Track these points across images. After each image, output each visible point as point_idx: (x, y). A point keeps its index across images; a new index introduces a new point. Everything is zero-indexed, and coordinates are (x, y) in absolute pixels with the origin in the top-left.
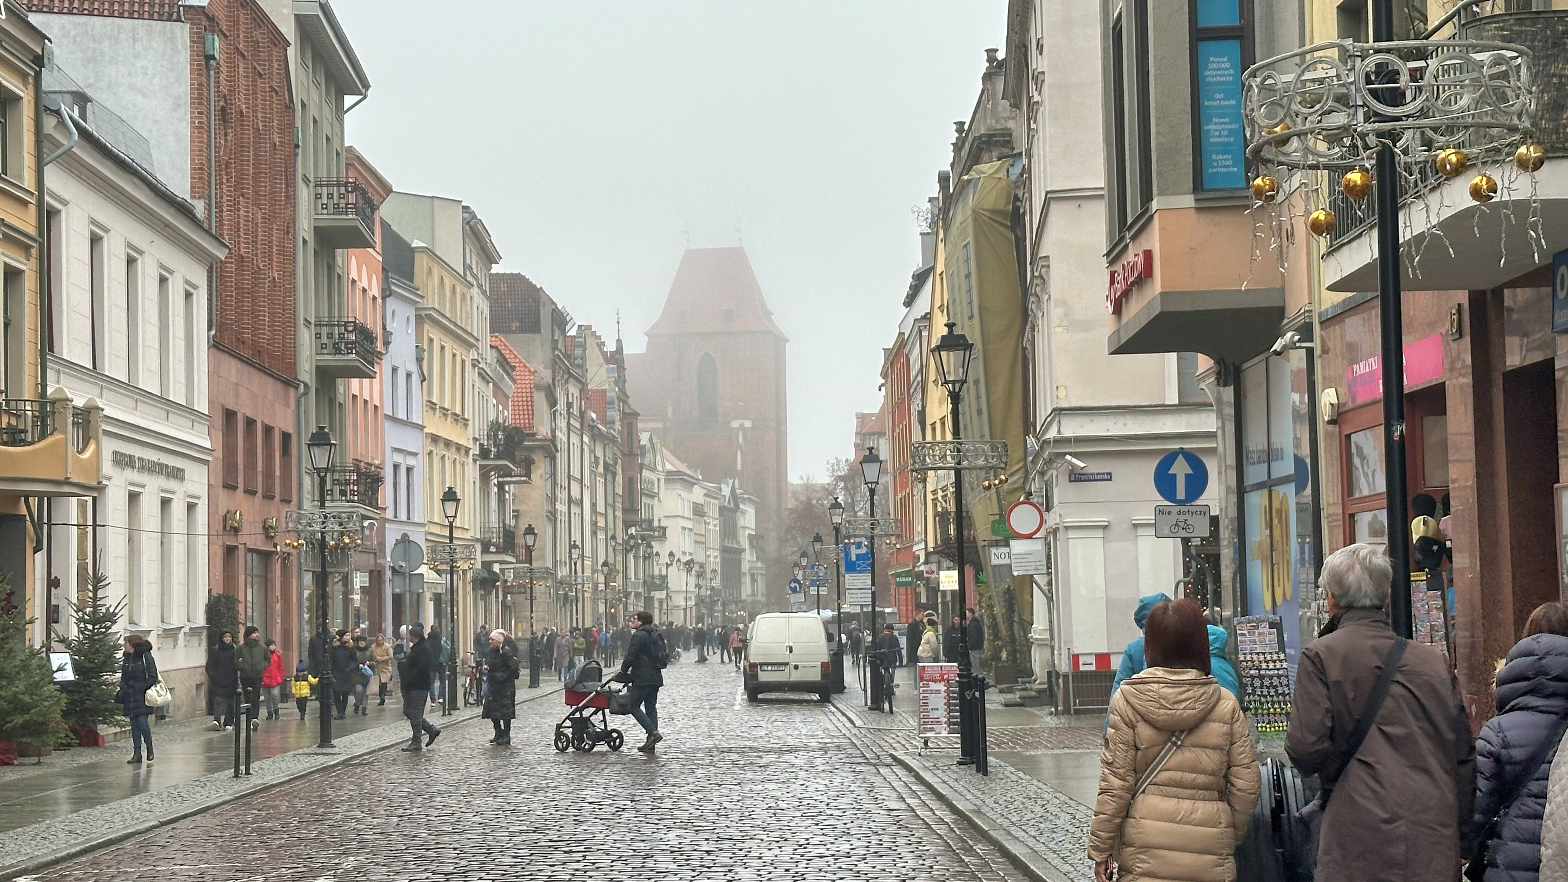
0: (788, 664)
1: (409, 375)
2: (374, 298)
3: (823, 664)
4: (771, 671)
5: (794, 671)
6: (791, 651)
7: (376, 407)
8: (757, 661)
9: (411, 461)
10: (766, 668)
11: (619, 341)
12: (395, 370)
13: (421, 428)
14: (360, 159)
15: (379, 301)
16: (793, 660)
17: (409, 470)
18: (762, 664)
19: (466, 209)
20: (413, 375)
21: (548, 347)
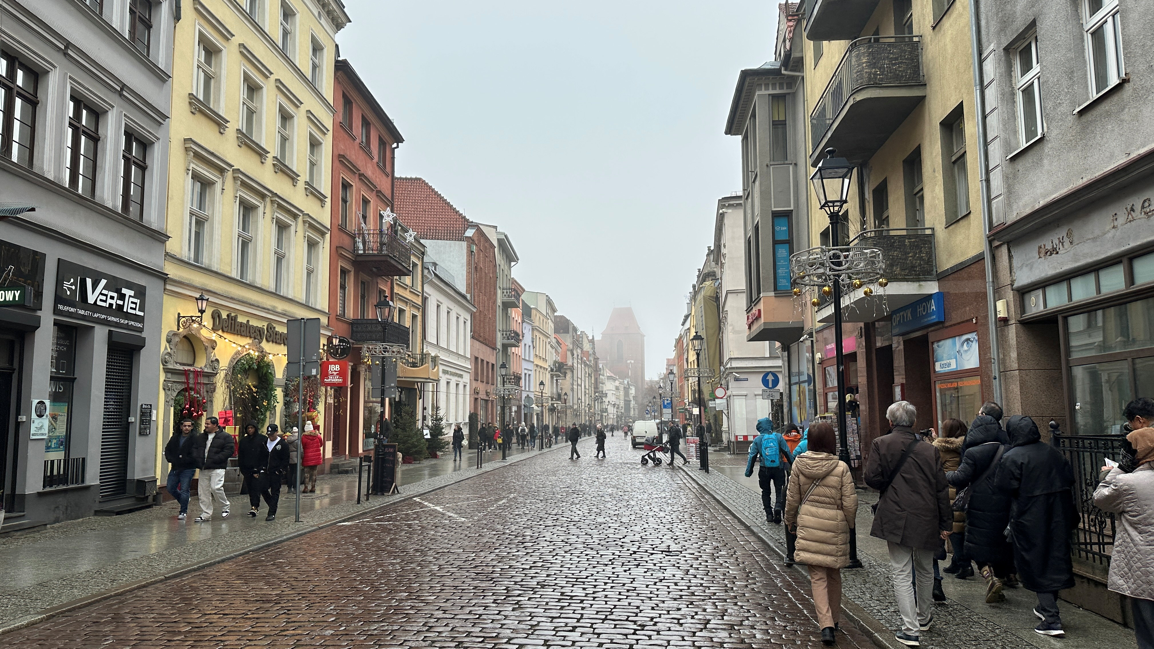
0: (645, 436)
5: (647, 439)
6: (646, 433)
7: (520, 356)
9: (530, 373)
10: (638, 438)
11: (593, 336)
12: (525, 345)
13: (533, 362)
14: (516, 281)
15: (521, 324)
19: (547, 296)
20: (531, 346)
21: (572, 338)
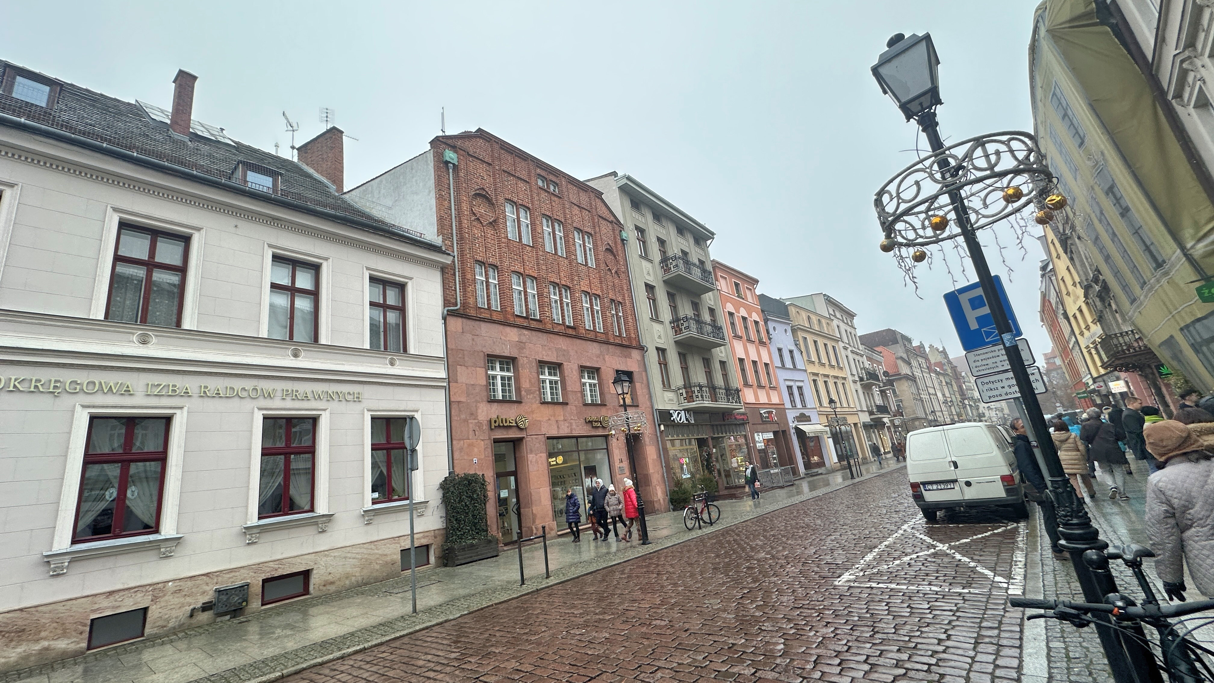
0: (956, 481)
1: (791, 352)
2: (756, 323)
3: (1003, 478)
4: (938, 489)
5: (965, 488)
6: (956, 466)
7: (766, 365)
8: (918, 480)
9: (800, 384)
10: (930, 487)
12: (780, 350)
13: (805, 371)
15: (762, 323)
16: (962, 476)
17: (800, 388)
18: (924, 484)
19: (825, 295)
20: (794, 351)
21: (903, 347)
